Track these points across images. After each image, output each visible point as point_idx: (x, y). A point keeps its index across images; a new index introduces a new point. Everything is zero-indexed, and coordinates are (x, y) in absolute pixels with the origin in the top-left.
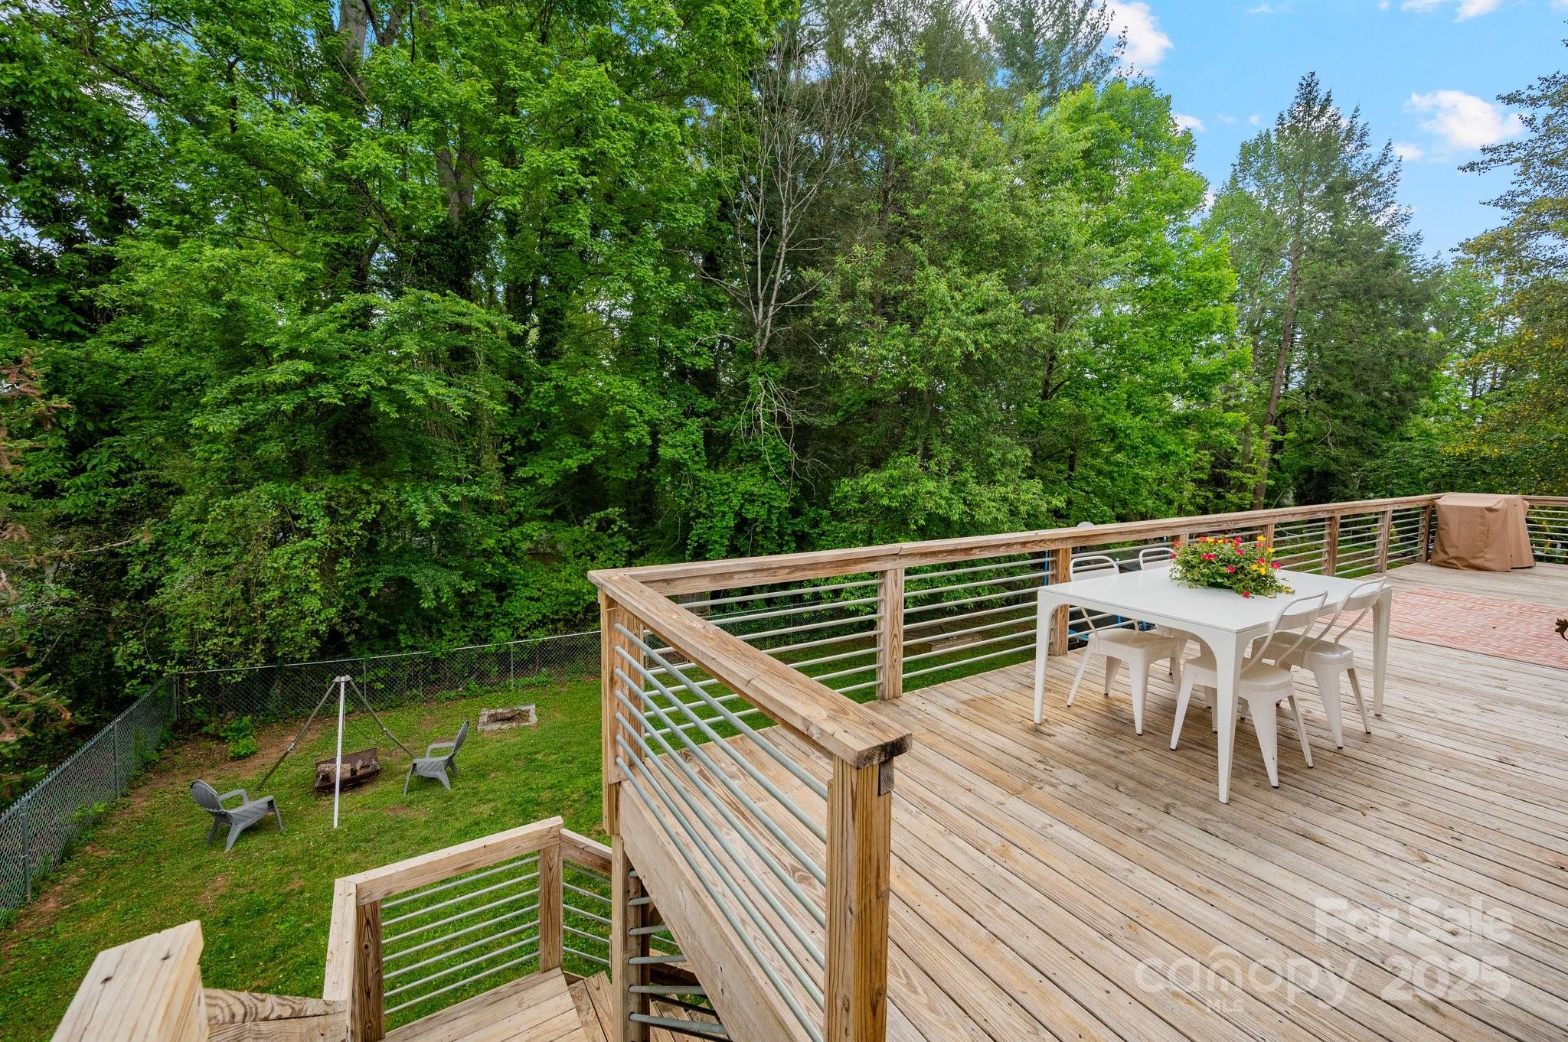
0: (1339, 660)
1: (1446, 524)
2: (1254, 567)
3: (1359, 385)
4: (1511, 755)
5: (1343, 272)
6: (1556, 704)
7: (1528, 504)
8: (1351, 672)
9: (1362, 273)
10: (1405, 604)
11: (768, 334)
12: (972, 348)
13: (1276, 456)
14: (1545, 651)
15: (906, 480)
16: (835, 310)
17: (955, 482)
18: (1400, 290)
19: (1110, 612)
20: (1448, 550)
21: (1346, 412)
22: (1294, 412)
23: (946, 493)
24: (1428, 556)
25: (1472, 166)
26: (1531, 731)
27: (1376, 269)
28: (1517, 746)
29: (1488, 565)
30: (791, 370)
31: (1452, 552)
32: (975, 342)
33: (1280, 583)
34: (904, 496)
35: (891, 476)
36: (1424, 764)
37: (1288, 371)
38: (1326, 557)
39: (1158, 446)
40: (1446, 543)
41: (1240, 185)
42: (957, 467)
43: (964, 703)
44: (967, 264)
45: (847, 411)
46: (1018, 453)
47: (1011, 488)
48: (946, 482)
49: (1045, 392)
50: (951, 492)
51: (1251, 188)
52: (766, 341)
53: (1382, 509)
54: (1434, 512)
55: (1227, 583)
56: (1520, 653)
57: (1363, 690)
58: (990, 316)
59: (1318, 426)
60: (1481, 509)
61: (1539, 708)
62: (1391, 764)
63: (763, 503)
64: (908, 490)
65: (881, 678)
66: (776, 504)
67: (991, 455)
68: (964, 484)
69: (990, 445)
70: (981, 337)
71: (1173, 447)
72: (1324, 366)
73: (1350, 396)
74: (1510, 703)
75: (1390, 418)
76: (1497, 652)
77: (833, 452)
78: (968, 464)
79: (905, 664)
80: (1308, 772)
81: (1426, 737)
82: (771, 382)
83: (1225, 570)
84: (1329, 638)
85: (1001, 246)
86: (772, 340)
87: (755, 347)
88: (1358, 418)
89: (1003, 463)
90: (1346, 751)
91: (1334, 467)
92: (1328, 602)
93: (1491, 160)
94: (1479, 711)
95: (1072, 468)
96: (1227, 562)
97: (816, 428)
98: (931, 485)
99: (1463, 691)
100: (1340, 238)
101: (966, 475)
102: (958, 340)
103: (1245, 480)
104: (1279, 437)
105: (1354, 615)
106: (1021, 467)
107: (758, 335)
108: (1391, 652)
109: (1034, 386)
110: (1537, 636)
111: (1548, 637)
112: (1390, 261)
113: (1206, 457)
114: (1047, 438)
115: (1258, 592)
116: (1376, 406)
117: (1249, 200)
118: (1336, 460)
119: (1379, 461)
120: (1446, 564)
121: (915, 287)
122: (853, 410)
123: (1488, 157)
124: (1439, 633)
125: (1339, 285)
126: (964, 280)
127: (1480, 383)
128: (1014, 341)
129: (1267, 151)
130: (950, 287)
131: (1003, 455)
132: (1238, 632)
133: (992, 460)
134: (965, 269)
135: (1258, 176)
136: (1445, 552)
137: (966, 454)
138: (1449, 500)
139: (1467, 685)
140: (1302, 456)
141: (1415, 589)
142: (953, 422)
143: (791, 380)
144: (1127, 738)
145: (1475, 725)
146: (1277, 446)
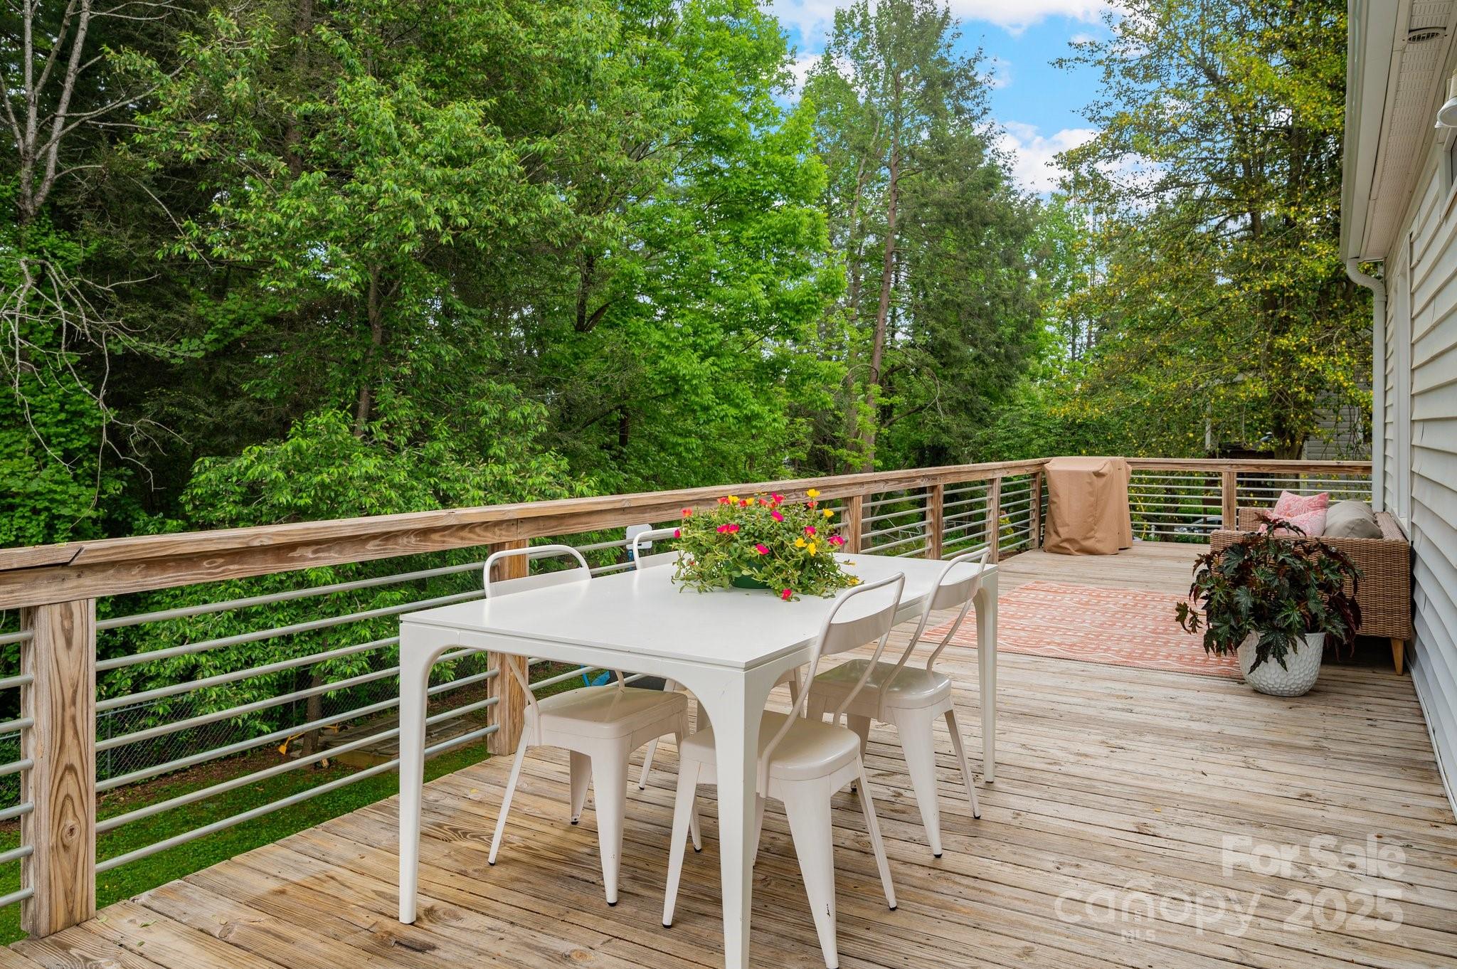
0: (932, 700)
1: (1057, 496)
2: (799, 543)
3: (968, 336)
4: (1150, 819)
5: (947, 189)
6: (1183, 724)
7: (1130, 468)
8: (950, 716)
9: (963, 191)
10: (1019, 603)
11: (50, 173)
12: (435, 223)
13: (885, 431)
14: (1164, 651)
15: (328, 456)
16: (182, 137)
17: (421, 459)
18: (1002, 218)
19: (593, 660)
20: (1060, 530)
21: (956, 371)
22: (902, 369)
23: (401, 477)
24: (1041, 542)
25: (1060, 62)
26: (1165, 772)
27: (977, 188)
28: (1155, 800)
29: (1099, 547)
30: (101, 250)
31: (1064, 532)
32: (445, 215)
33: (844, 570)
34: (323, 486)
35: (297, 450)
36: (1049, 861)
37: (894, 317)
38: (929, 545)
39: (737, 406)
40: (1058, 522)
41: (834, 64)
42: (421, 436)
43: (256, 903)
44: (434, 85)
45: (224, 333)
46: (527, 410)
47: (511, 467)
48: (404, 459)
49: (581, 318)
50: (411, 474)
51: (846, 68)
52: (46, 188)
53: (990, 476)
54: (1044, 482)
55: (759, 577)
56: (1141, 657)
57: (966, 741)
58: (470, 173)
59: (928, 389)
60: (1088, 474)
61: (1168, 732)
62: (1007, 873)
63: (36, 511)
64: (327, 476)
65: (31, 884)
66: (66, 511)
67: (484, 412)
68: (435, 462)
69: (481, 394)
70: (453, 205)
71: (756, 408)
72: (928, 307)
73: (957, 349)
74: (1140, 730)
75: (998, 377)
76: (1118, 659)
77: (194, 409)
78: (440, 427)
79: (102, 834)
80: (890, 919)
81: (1049, 808)
82: (55, 270)
83: (754, 552)
84: (914, 663)
85: (488, 62)
86: (62, 186)
87: (20, 197)
88: (967, 377)
89: (504, 426)
90: (949, 861)
91: (945, 439)
92: (907, 596)
93: (1077, 59)
94: (1106, 751)
95: (623, 441)
96: (756, 537)
97: (163, 364)
98: (371, 465)
99: (1085, 722)
100: (940, 144)
101: (438, 446)
102: (410, 204)
103: (851, 460)
104: (884, 401)
105: (949, 616)
106: (532, 434)
107: (25, 172)
108: (1001, 674)
109: (565, 311)
110: (1154, 631)
111: (1165, 631)
112: (991, 179)
113: (804, 427)
114: (582, 390)
115: (805, 589)
116: (983, 362)
117: (843, 86)
118: (946, 430)
119: (989, 431)
120: (1058, 550)
121: (336, 106)
122: (238, 333)
123: (1074, 53)
124: (1057, 639)
125: (939, 205)
126: (429, 109)
127: (1078, 341)
128: (513, 221)
129: (865, 24)
130: (399, 114)
131: (504, 412)
132: (749, 666)
133: (484, 421)
134: (430, 93)
135: (855, 55)
136: (1057, 533)
137: (438, 411)
138: (1059, 465)
139: (1091, 712)
140: (912, 428)
141: (1030, 583)
142: (412, 355)
143: (99, 266)
144: (587, 919)
145: (1105, 775)
146: (886, 413)
